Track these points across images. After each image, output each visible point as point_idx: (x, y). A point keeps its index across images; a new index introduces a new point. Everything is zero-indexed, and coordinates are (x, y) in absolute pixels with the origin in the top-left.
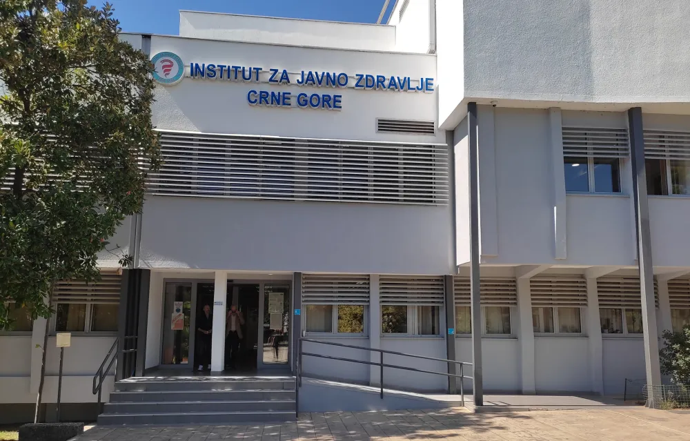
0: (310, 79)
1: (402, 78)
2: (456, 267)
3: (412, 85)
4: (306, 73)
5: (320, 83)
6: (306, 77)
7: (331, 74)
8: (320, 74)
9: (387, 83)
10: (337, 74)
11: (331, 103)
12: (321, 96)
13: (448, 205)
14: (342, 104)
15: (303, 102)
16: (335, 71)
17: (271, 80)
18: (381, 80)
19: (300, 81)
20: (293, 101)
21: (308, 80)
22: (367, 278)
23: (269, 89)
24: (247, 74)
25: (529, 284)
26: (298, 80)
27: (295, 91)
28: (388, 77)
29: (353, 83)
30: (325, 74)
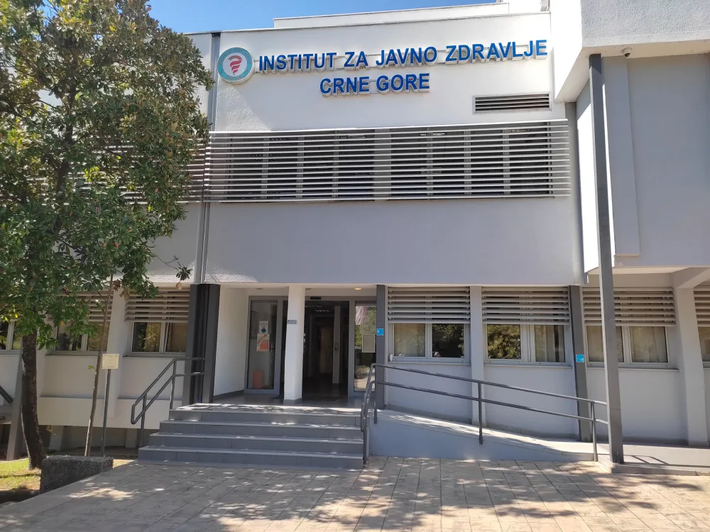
0: (391, 59)
1: (504, 44)
2: (584, 275)
3: (518, 51)
4: (387, 52)
5: (403, 61)
6: (386, 57)
7: (417, 50)
8: (403, 51)
9: (485, 52)
10: (423, 50)
11: (417, 84)
12: (404, 77)
13: (571, 196)
14: (430, 84)
15: (384, 85)
16: (421, 45)
17: (346, 65)
18: (478, 49)
19: (380, 61)
20: (373, 87)
21: (389, 59)
22: (467, 291)
23: (344, 75)
24: (320, 62)
25: (693, 296)
26: (377, 62)
27: (373, 75)
28: (487, 45)
29: (442, 57)
30: (409, 51)
